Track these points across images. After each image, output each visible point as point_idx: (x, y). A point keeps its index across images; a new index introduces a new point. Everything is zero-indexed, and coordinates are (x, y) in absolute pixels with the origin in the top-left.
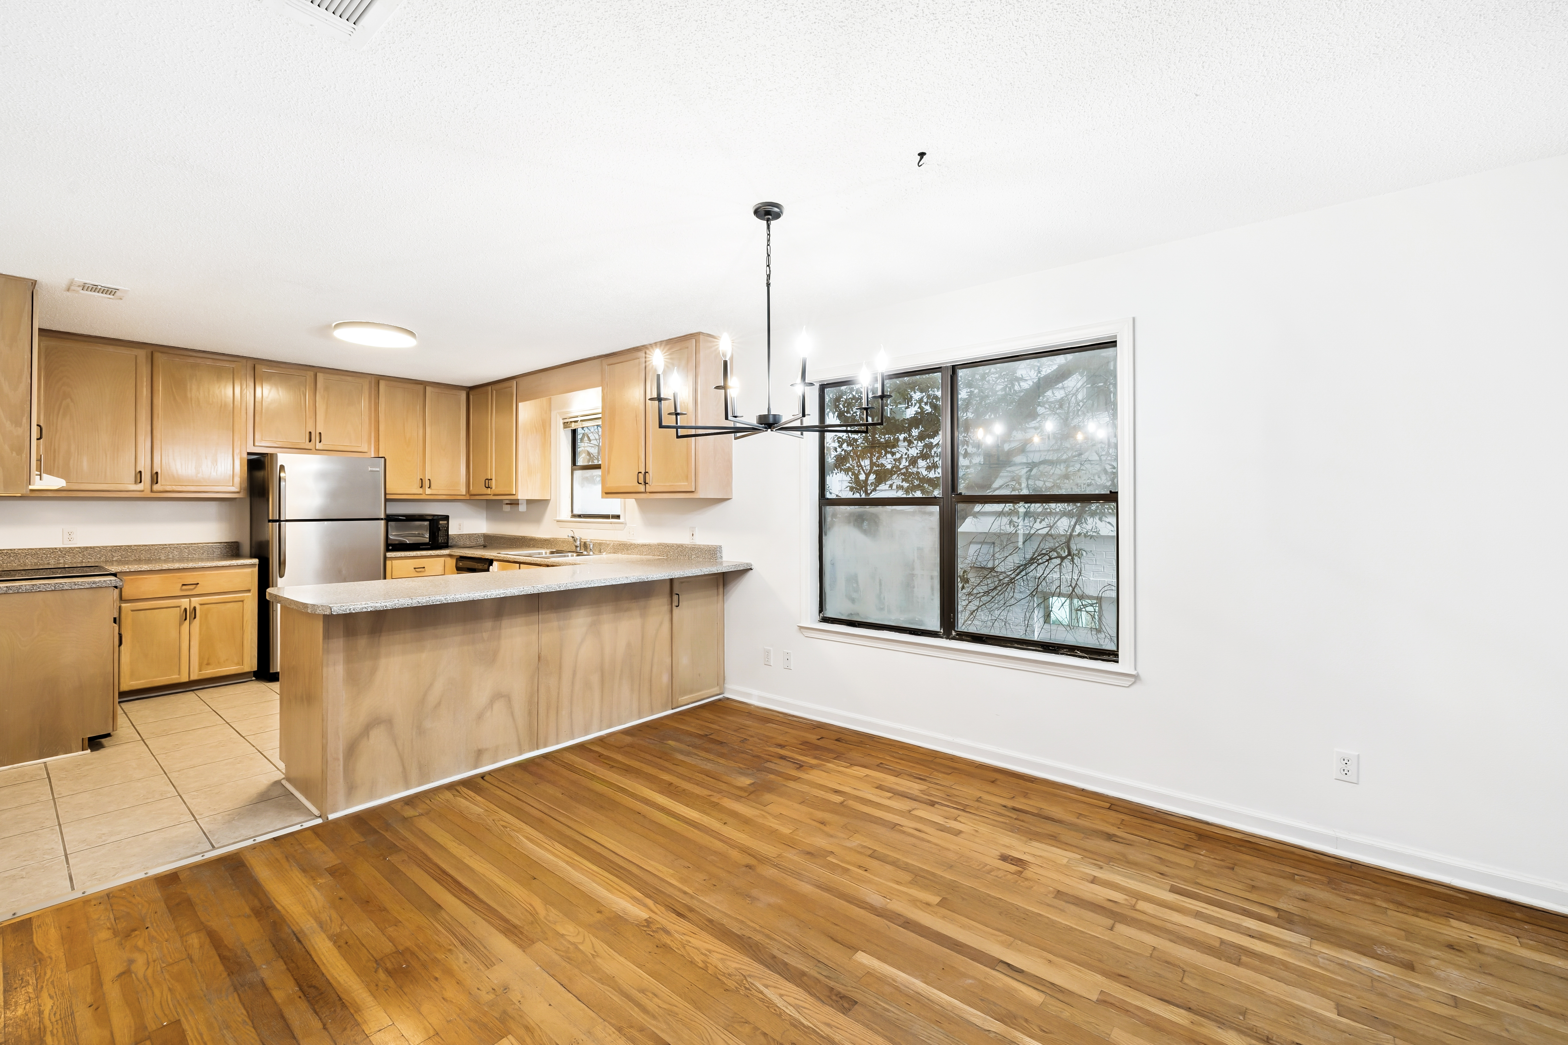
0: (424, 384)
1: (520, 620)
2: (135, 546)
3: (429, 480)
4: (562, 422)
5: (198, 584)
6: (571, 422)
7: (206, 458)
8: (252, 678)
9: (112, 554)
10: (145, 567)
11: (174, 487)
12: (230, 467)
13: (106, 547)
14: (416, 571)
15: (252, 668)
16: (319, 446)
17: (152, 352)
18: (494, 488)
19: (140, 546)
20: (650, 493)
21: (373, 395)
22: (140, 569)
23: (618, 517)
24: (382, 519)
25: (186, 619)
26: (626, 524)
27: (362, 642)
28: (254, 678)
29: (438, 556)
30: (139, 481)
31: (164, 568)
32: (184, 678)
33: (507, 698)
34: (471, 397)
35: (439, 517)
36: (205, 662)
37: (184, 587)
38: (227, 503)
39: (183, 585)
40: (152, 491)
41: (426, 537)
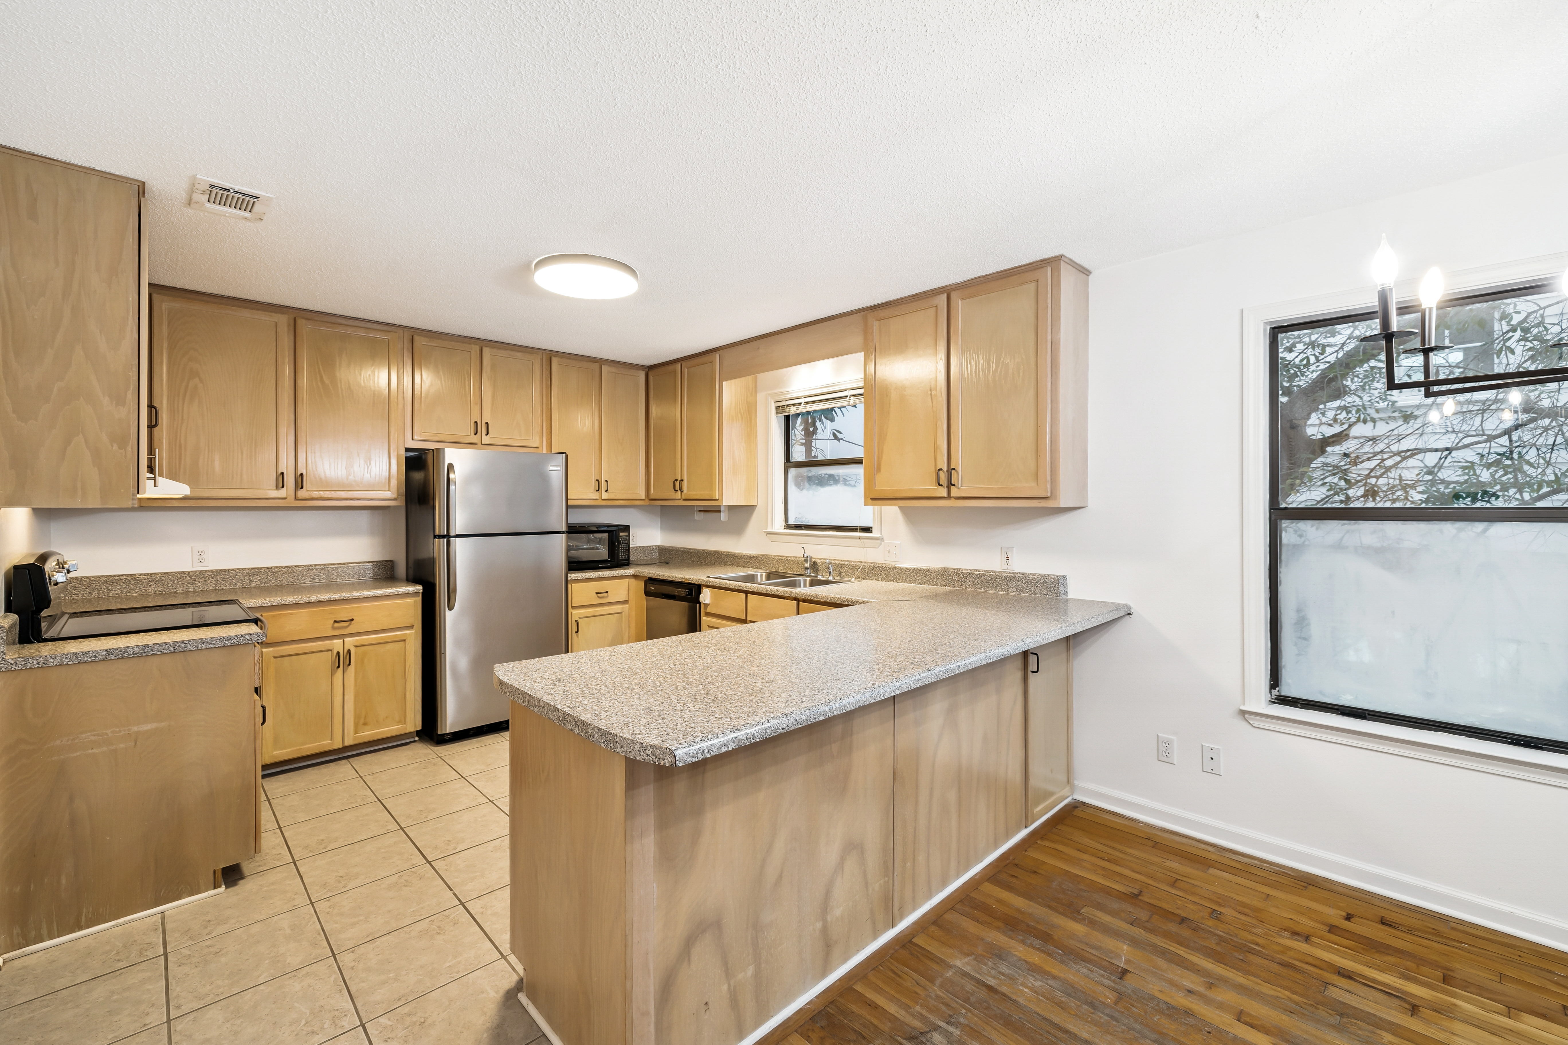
0: (599, 362)
2: (276, 567)
3: (606, 481)
4: (774, 405)
5: (353, 620)
6: (789, 405)
7: (359, 456)
8: (414, 737)
9: (249, 579)
10: (290, 600)
11: (321, 493)
12: (385, 467)
13: (243, 569)
14: (599, 597)
15: (415, 726)
16: (486, 439)
17: (295, 318)
18: (686, 491)
19: (281, 567)
20: (955, 498)
21: (544, 376)
22: (284, 602)
23: (867, 530)
24: (563, 532)
25: (339, 667)
26: (882, 540)
28: (417, 738)
29: (621, 577)
30: (281, 485)
31: (313, 600)
32: (338, 745)
33: (861, 850)
34: (651, 378)
35: (620, 528)
36: (362, 721)
37: (337, 625)
38: (380, 512)
39: (336, 622)
40: (296, 498)
41: (603, 552)
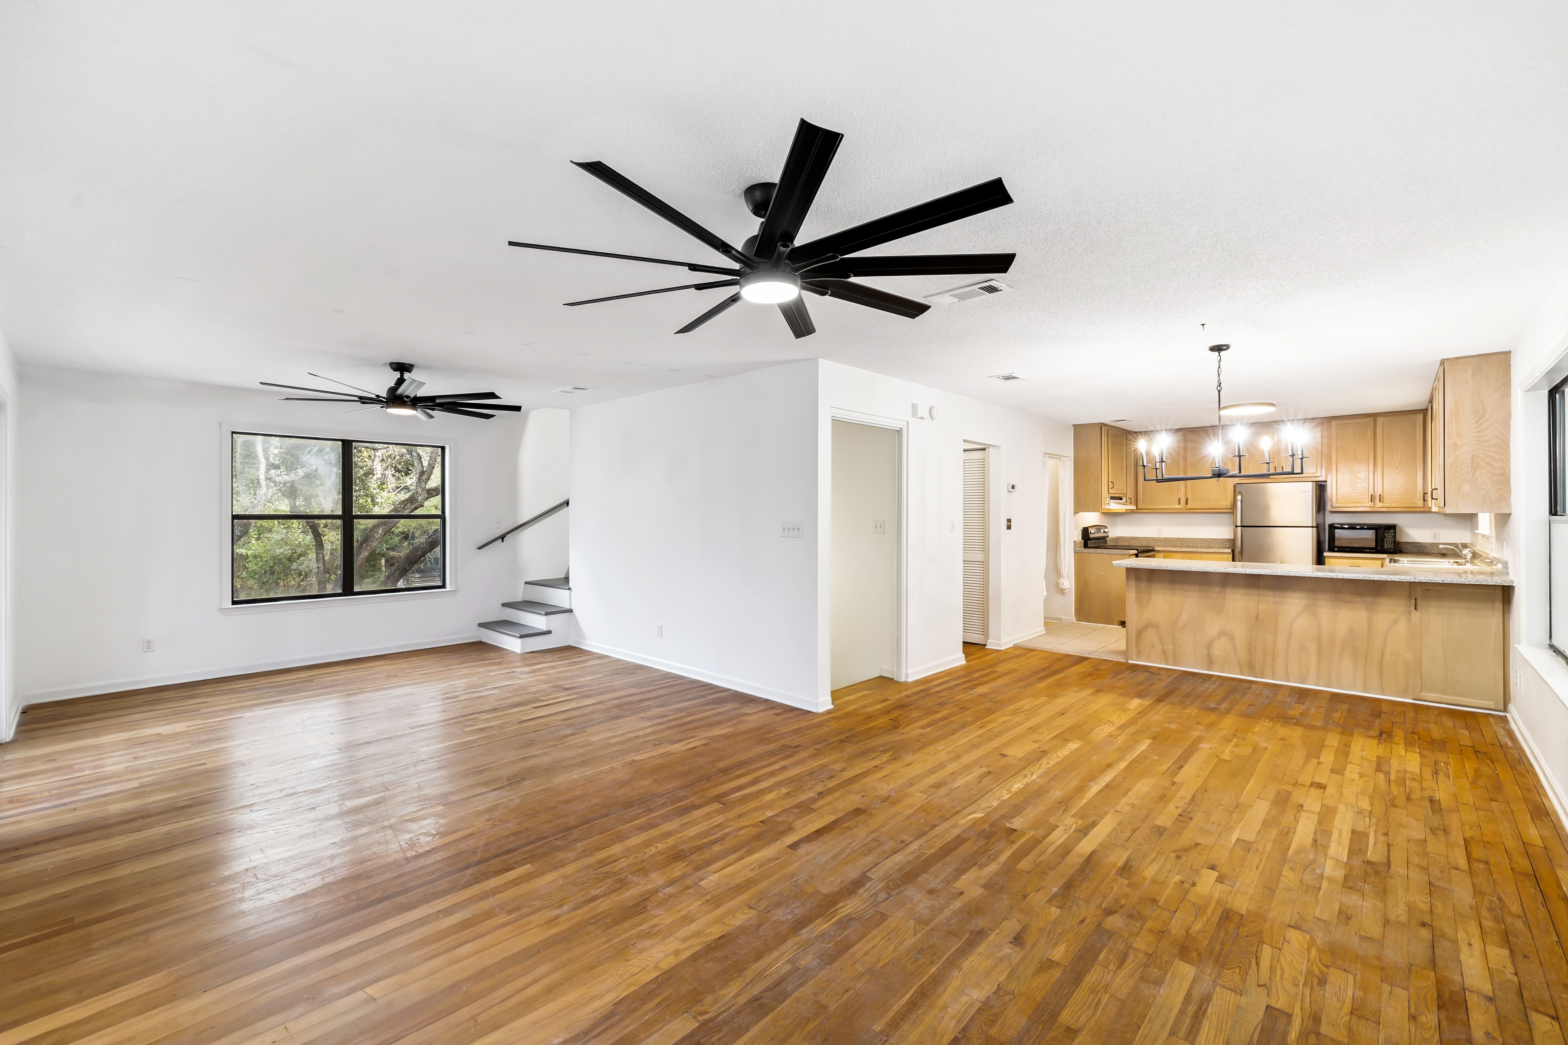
0: (1374, 416)
1: (1241, 591)
3: (1380, 495)
21: (1325, 433)
24: (1313, 527)
27: (1144, 584)
30: (1180, 503)
33: (1231, 637)
35: (1385, 526)
40: (1186, 509)
41: (1372, 543)
